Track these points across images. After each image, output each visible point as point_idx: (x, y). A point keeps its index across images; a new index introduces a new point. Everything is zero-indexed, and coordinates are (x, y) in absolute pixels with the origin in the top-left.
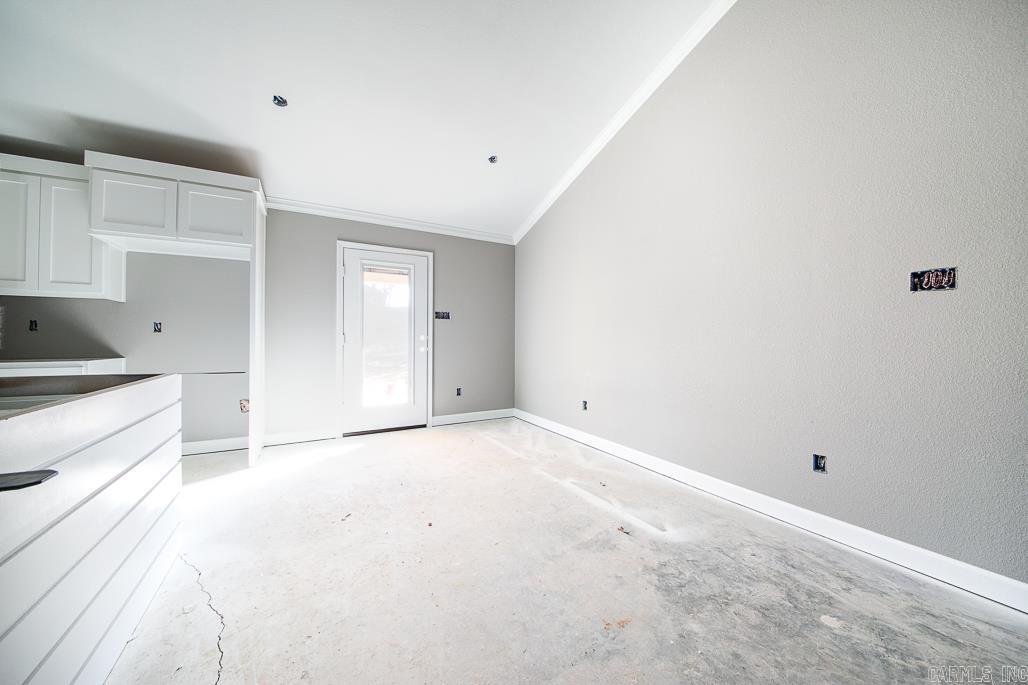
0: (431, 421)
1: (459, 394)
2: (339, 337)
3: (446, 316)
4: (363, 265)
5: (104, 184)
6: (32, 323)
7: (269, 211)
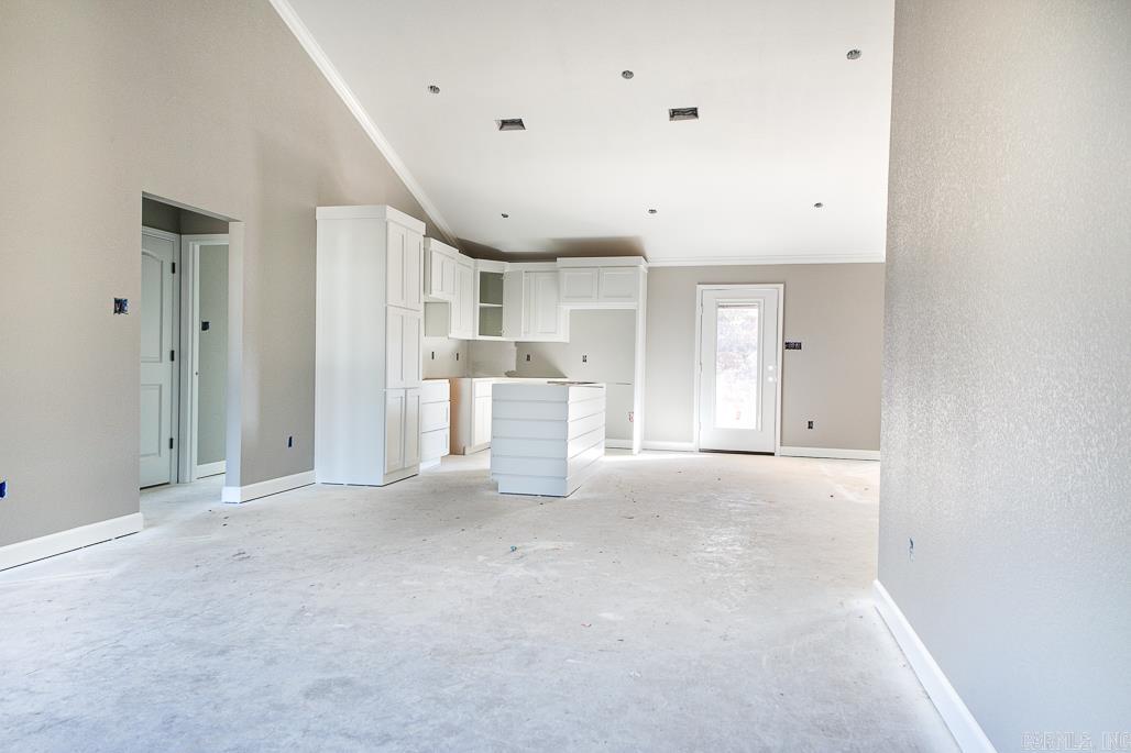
0: (778, 450)
1: (810, 427)
2: (697, 367)
3: (798, 346)
4: (717, 303)
5: (565, 274)
6: (528, 356)
7: (650, 269)
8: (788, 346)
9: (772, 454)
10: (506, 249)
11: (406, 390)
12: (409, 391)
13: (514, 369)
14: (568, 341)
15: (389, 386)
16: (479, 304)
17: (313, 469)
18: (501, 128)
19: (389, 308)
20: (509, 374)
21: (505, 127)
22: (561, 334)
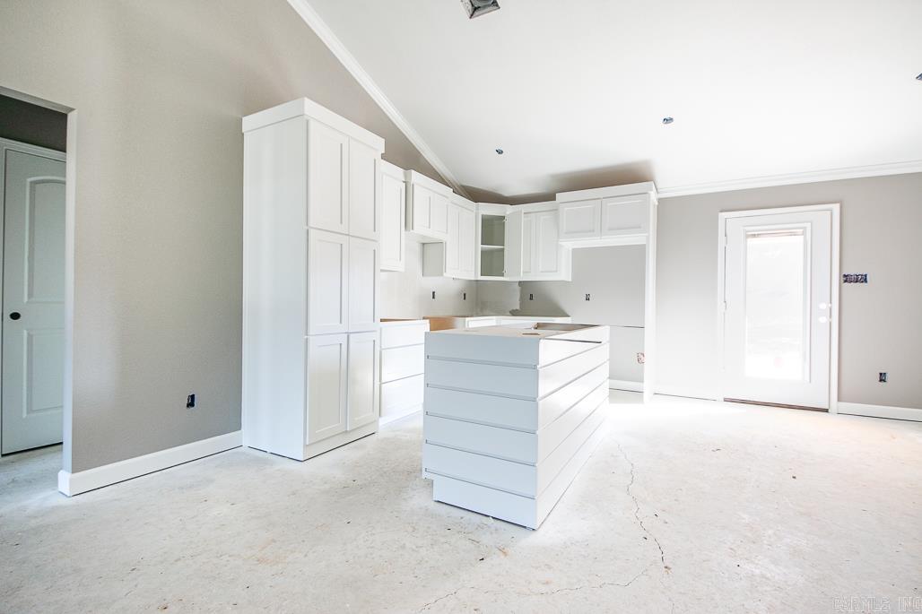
0: (834, 406)
1: (882, 380)
2: (720, 305)
3: (861, 279)
4: (746, 232)
6: (531, 295)
7: (660, 200)
8: (847, 279)
9: (826, 411)
10: (507, 193)
11: (348, 334)
12: (351, 335)
13: (518, 308)
14: (570, 280)
15: (312, 331)
16: (480, 246)
17: (240, 429)
18: (471, 16)
19: (312, 232)
20: (514, 313)
21: (476, 13)
22: (564, 273)
